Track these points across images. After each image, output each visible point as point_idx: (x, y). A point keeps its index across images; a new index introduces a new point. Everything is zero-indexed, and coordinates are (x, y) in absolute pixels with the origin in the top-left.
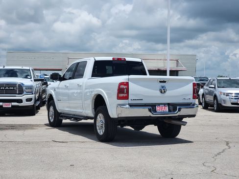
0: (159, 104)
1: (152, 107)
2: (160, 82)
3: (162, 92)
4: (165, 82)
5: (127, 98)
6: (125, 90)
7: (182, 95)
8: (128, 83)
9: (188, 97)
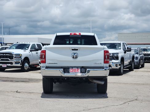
0: (72, 67)
1: (66, 69)
2: (73, 50)
3: (74, 58)
4: (77, 50)
5: (44, 62)
6: (43, 56)
7: (93, 60)
8: (45, 51)
9: (99, 62)
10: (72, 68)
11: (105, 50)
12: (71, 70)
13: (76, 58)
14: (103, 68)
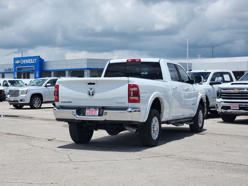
2: (89, 84)
3: (90, 94)
4: (94, 84)
6: (56, 92)
9: (122, 101)
10: (89, 108)
11: (129, 83)
12: (87, 111)
13: (93, 95)
14: (125, 109)
